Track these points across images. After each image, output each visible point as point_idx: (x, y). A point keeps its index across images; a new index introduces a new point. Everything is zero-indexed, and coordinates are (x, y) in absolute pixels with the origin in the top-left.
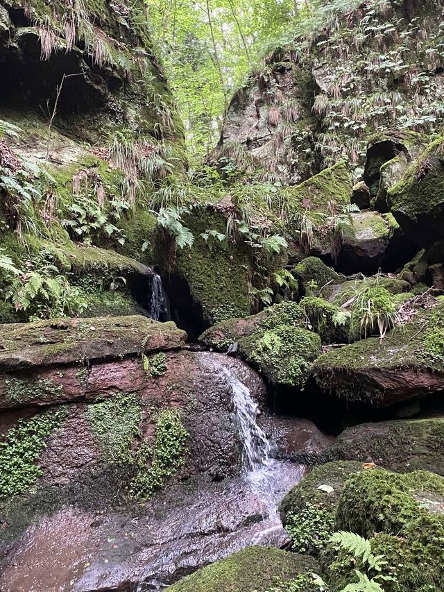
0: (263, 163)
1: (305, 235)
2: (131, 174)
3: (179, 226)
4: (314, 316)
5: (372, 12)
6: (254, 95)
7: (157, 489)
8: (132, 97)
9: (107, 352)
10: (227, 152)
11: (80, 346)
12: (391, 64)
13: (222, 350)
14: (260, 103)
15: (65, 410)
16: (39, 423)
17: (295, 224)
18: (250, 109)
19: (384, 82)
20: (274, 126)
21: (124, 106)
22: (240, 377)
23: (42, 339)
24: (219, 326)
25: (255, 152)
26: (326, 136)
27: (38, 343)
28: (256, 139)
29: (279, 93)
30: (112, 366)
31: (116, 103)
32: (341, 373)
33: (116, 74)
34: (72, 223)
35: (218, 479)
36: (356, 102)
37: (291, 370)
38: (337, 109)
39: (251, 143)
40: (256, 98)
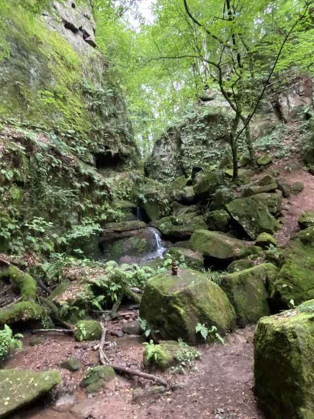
0: (166, 163)
1: (173, 196)
2: (131, 181)
3: (144, 199)
4: (172, 220)
5: (198, 120)
6: (163, 141)
7: (142, 253)
8: (130, 158)
9: (133, 228)
10: (155, 159)
11: (128, 227)
12: (203, 137)
13: (153, 227)
14: (165, 144)
15: (126, 239)
16: (121, 241)
17: (171, 193)
18: (162, 146)
19: (201, 142)
20: (169, 151)
21: (129, 161)
22: (157, 233)
23: (122, 226)
24: (153, 222)
25: (163, 159)
26: (184, 158)
29: (171, 141)
30: (133, 231)
31: (127, 161)
32: (175, 232)
33: (127, 155)
34: (119, 196)
35: (152, 251)
36: (193, 148)
37: (166, 231)
38: (187, 150)
39: (162, 156)
40: (164, 142)
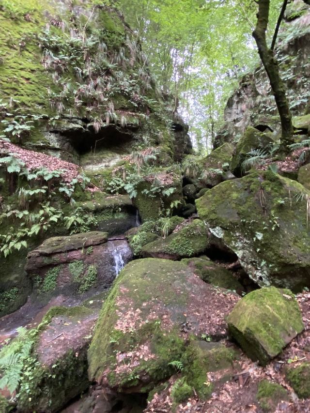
0: (239, 130)
6: (235, 99)
9: (72, 248)
10: (226, 126)
11: (64, 246)
14: (238, 103)
15: (62, 265)
18: (234, 106)
20: (244, 112)
21: (141, 136)
23: (54, 245)
25: (237, 125)
27: (52, 246)
28: (237, 119)
30: (74, 252)
31: (137, 136)
33: (133, 126)
38: (265, 102)
39: (235, 121)
40: (236, 101)
